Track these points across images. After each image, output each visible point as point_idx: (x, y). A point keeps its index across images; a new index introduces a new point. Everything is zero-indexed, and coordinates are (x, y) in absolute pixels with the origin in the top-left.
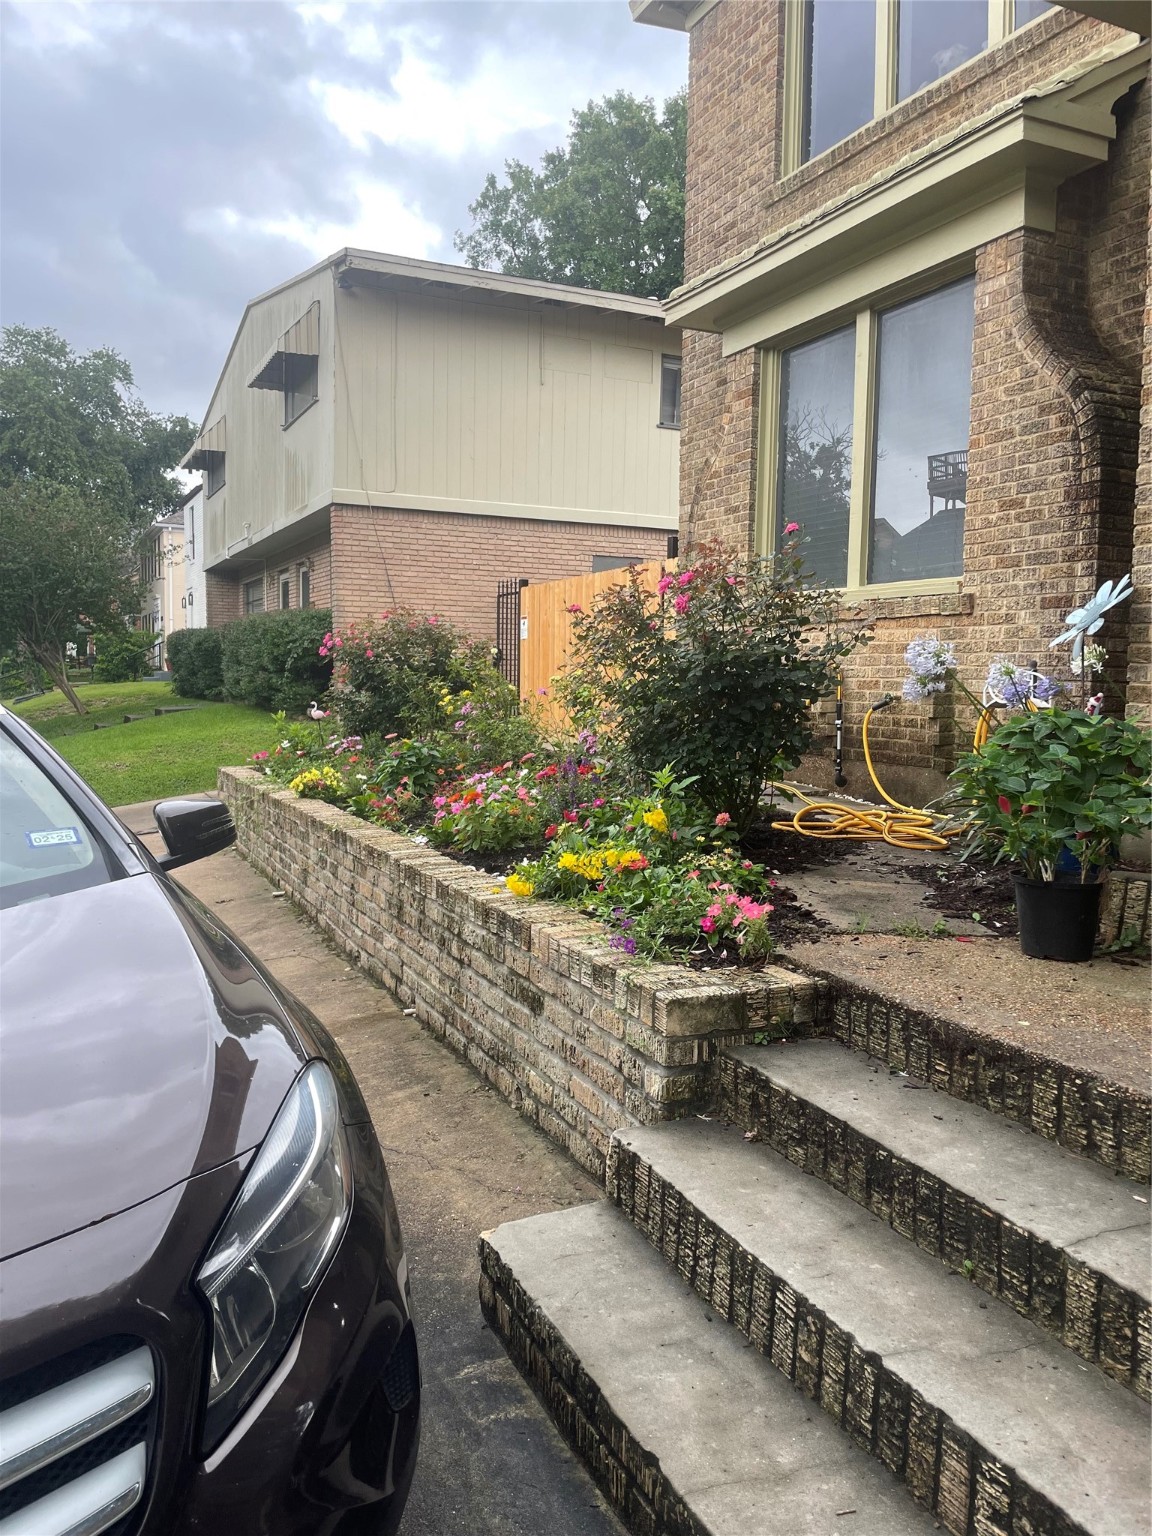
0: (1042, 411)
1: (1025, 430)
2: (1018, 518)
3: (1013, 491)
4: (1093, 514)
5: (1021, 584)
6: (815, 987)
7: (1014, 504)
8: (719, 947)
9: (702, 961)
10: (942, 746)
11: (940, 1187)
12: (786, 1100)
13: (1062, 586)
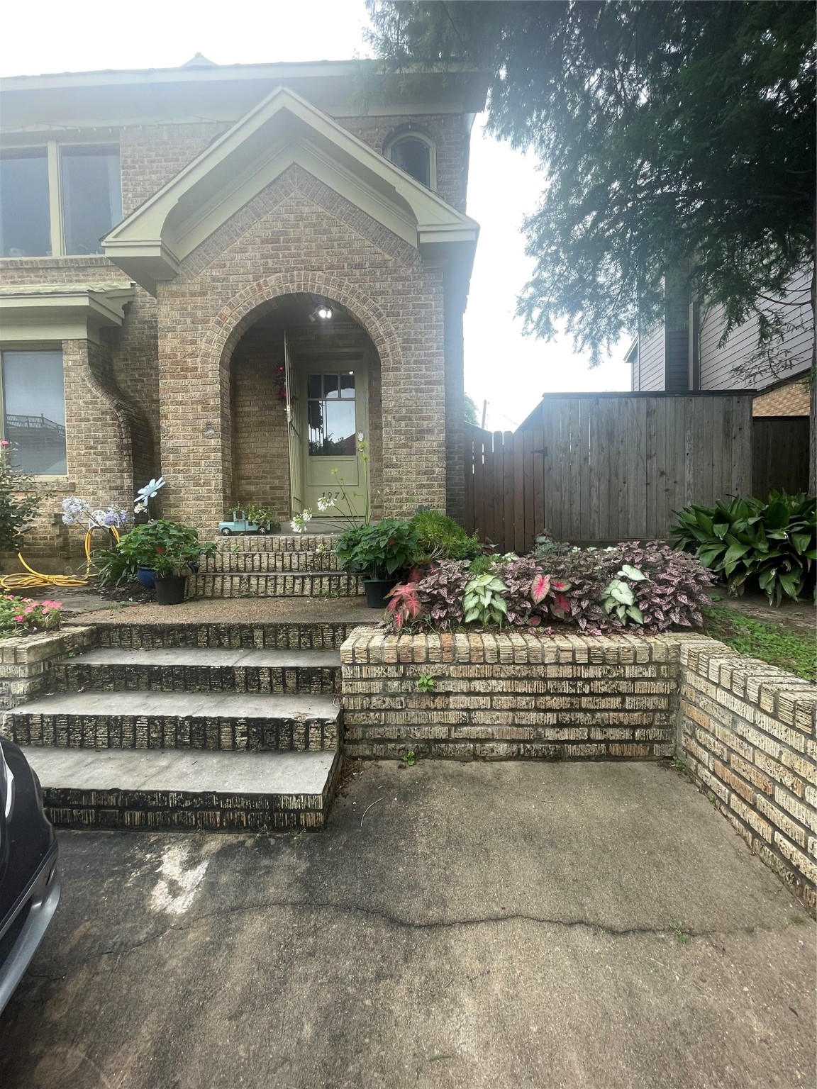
0: (103, 413)
1: (95, 419)
2: (95, 454)
3: (92, 443)
4: (129, 456)
5: (99, 480)
6: (92, 630)
7: (92, 448)
8: (31, 627)
9: (25, 634)
10: (64, 547)
11: (184, 668)
12: (101, 668)
13: (119, 481)
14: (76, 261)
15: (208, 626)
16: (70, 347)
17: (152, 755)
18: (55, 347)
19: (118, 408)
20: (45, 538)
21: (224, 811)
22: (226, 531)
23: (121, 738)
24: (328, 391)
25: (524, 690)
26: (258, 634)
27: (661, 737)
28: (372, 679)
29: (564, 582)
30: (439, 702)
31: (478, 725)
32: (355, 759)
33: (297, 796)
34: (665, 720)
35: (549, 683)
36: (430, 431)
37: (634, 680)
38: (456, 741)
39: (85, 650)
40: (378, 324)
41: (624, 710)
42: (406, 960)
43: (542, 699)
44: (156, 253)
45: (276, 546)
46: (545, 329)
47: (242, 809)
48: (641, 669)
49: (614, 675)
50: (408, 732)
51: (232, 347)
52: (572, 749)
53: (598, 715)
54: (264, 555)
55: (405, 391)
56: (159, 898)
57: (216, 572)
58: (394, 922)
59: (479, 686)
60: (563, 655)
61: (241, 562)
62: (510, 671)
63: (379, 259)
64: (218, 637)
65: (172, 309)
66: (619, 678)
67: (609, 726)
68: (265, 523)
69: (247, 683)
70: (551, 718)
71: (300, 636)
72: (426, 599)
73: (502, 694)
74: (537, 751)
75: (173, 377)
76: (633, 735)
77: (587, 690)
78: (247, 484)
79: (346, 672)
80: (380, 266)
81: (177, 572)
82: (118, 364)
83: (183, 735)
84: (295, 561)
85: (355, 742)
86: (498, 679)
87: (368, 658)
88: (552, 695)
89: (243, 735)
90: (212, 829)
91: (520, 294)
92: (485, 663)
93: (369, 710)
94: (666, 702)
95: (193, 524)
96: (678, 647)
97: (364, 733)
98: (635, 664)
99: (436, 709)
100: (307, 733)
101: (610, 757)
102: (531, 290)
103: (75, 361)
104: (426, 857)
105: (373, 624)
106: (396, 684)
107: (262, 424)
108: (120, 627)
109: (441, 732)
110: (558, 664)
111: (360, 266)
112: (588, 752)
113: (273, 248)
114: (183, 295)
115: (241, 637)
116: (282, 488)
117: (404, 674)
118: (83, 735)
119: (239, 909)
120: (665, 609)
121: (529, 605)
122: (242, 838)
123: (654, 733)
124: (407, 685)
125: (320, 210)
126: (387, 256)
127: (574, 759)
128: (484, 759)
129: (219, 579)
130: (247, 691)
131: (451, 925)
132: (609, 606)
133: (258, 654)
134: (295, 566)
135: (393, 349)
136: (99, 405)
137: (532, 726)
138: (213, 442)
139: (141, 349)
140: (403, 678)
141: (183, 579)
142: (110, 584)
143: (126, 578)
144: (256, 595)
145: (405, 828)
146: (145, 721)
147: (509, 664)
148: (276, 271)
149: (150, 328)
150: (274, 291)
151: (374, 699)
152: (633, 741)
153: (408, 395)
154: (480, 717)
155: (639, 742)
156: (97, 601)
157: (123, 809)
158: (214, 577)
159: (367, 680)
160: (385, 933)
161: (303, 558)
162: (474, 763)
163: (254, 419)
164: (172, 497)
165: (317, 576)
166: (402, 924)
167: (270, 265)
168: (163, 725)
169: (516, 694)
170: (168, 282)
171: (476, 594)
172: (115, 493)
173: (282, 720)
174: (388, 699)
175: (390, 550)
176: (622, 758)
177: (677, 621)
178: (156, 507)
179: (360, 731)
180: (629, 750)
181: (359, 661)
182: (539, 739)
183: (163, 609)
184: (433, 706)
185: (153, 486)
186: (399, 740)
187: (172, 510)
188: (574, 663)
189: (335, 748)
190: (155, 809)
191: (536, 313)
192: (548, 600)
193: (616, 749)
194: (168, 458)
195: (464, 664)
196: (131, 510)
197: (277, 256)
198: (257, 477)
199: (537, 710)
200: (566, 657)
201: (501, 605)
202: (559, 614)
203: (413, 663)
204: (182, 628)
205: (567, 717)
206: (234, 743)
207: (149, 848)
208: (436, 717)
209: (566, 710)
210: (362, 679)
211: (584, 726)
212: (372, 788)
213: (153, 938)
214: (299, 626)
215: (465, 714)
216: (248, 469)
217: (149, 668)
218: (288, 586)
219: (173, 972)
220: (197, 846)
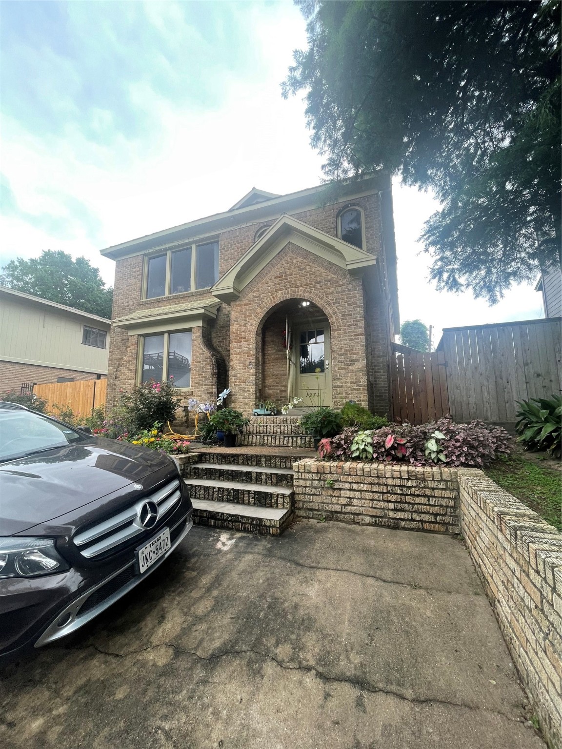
0: (206, 358)
1: (203, 361)
2: (202, 377)
3: (201, 372)
4: (216, 378)
5: (203, 389)
6: (199, 455)
7: (201, 375)
8: (179, 452)
9: (177, 454)
10: (187, 421)
11: (232, 471)
12: (202, 469)
13: (211, 390)
14: (200, 291)
15: (243, 455)
16: (194, 330)
17: (219, 503)
18: (189, 330)
19: (213, 355)
20: (179, 417)
21: (242, 523)
22: (256, 414)
23: (209, 495)
24: (310, 339)
25: (376, 490)
26: (263, 459)
27: (451, 522)
28: (306, 479)
29: (404, 439)
30: (336, 493)
31: (355, 506)
32: (299, 517)
33: (269, 520)
34: (453, 512)
35: (389, 487)
36: (357, 360)
37: (434, 489)
38: (345, 513)
39: (197, 463)
40: (329, 309)
41: (429, 505)
42: (298, 573)
43: (386, 495)
44: (231, 291)
45: (278, 422)
46: (454, 285)
47: (249, 523)
48: (436, 483)
49: (423, 485)
50: (322, 506)
51: (261, 326)
52: (403, 524)
53: (416, 506)
54: (272, 426)
55: (344, 340)
56: (219, 545)
57: (250, 433)
58: (297, 564)
59: (355, 486)
60: (395, 473)
61: (261, 429)
62: (369, 480)
63: (329, 277)
64: (247, 460)
65: (237, 312)
66: (425, 487)
67: (422, 513)
68: (274, 410)
69: (256, 479)
70: (391, 506)
71: (281, 462)
72: (335, 445)
73: (366, 491)
74: (385, 522)
75: (235, 342)
76: (436, 519)
77: (408, 492)
78: (269, 389)
79: (296, 476)
80: (330, 280)
81: (233, 432)
82: (214, 335)
83: (230, 496)
84: (286, 429)
85: (299, 509)
86: (364, 483)
87: (305, 469)
88: (391, 494)
89: (253, 498)
90: (238, 530)
91: (432, 267)
92: (357, 475)
93: (305, 494)
94: (453, 502)
95: (242, 410)
96: (456, 473)
97: (303, 505)
98: (433, 480)
99: (335, 496)
100: (277, 500)
101: (423, 530)
102: (439, 263)
103: (197, 335)
104: (317, 550)
105: (312, 458)
106: (317, 482)
107: (276, 359)
108: (209, 454)
109: (338, 508)
110: (392, 478)
111: (320, 282)
112: (412, 526)
113: (280, 280)
114: (241, 305)
115: (256, 460)
116: (285, 391)
117: (320, 478)
118: (196, 493)
119: (245, 553)
120: (456, 454)
121: (383, 450)
122: (248, 535)
123: (447, 519)
124: (322, 483)
125: (301, 260)
126: (333, 276)
127: (405, 529)
128: (358, 524)
129: (251, 437)
130: (256, 483)
131: (320, 568)
132: (427, 452)
133: (262, 468)
134: (286, 432)
135: (337, 320)
136: (205, 355)
137: (382, 509)
138: (252, 371)
139: (223, 327)
140: (320, 480)
141: (236, 435)
142: (205, 439)
143: (212, 436)
144: (267, 445)
145: (312, 541)
146: (217, 488)
147: (368, 477)
148: (281, 290)
149: (227, 317)
150: (280, 299)
151: (307, 489)
152: (436, 522)
153: (345, 342)
154: (356, 502)
155: (439, 523)
156: (200, 445)
157: (209, 518)
158: (249, 436)
159: (304, 479)
160: (293, 566)
161: (290, 427)
162: (354, 525)
163: (273, 356)
164: (233, 397)
165: (295, 437)
166: (301, 565)
167: (278, 288)
168: (223, 491)
169: (373, 492)
170: (235, 300)
171: (357, 443)
172: (209, 396)
173: (268, 493)
174: (313, 490)
175: (324, 423)
176: (429, 531)
177: (463, 461)
178: (226, 402)
179: (301, 503)
180: (435, 527)
181: (301, 471)
182: (385, 516)
183: (226, 448)
184: (333, 495)
185: (226, 392)
186: (318, 510)
187: (233, 404)
188: (401, 478)
189: (289, 508)
190: (219, 520)
191: (445, 276)
192: (393, 447)
193: (426, 526)
194: (232, 379)
195: (348, 475)
196: (215, 404)
197: (281, 283)
198: (273, 386)
199: (384, 501)
200: (397, 474)
201: (370, 449)
202: (400, 455)
203: (324, 473)
204: (233, 456)
205: (399, 506)
206: (249, 502)
207: (217, 533)
208: (335, 500)
209: (398, 502)
210: (302, 479)
211: (408, 511)
212: (303, 528)
213: (216, 554)
214: (280, 457)
215: (349, 500)
216: (269, 382)
217: (220, 470)
218: (282, 440)
219: (222, 562)
220: (232, 535)
